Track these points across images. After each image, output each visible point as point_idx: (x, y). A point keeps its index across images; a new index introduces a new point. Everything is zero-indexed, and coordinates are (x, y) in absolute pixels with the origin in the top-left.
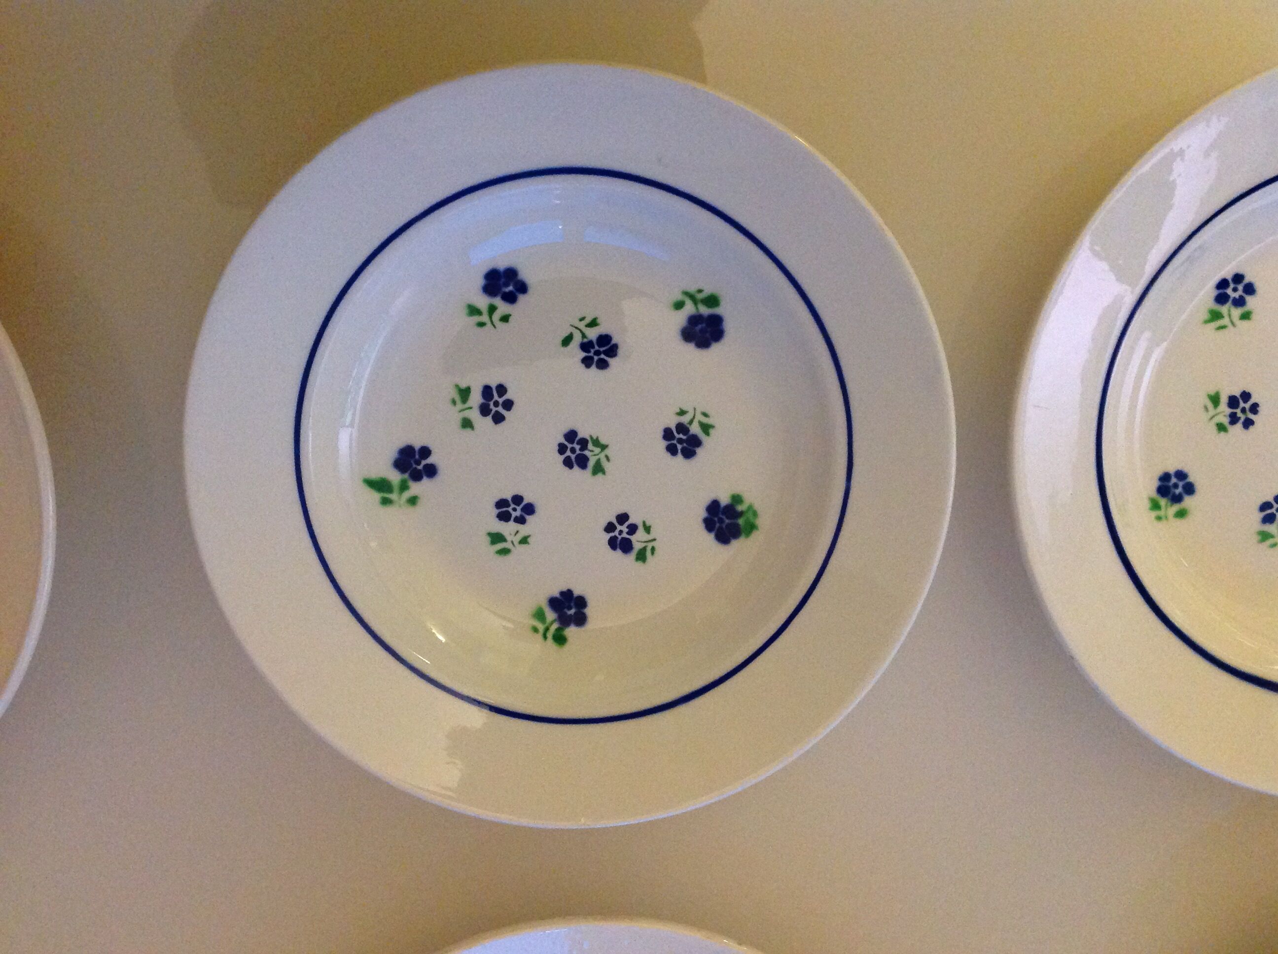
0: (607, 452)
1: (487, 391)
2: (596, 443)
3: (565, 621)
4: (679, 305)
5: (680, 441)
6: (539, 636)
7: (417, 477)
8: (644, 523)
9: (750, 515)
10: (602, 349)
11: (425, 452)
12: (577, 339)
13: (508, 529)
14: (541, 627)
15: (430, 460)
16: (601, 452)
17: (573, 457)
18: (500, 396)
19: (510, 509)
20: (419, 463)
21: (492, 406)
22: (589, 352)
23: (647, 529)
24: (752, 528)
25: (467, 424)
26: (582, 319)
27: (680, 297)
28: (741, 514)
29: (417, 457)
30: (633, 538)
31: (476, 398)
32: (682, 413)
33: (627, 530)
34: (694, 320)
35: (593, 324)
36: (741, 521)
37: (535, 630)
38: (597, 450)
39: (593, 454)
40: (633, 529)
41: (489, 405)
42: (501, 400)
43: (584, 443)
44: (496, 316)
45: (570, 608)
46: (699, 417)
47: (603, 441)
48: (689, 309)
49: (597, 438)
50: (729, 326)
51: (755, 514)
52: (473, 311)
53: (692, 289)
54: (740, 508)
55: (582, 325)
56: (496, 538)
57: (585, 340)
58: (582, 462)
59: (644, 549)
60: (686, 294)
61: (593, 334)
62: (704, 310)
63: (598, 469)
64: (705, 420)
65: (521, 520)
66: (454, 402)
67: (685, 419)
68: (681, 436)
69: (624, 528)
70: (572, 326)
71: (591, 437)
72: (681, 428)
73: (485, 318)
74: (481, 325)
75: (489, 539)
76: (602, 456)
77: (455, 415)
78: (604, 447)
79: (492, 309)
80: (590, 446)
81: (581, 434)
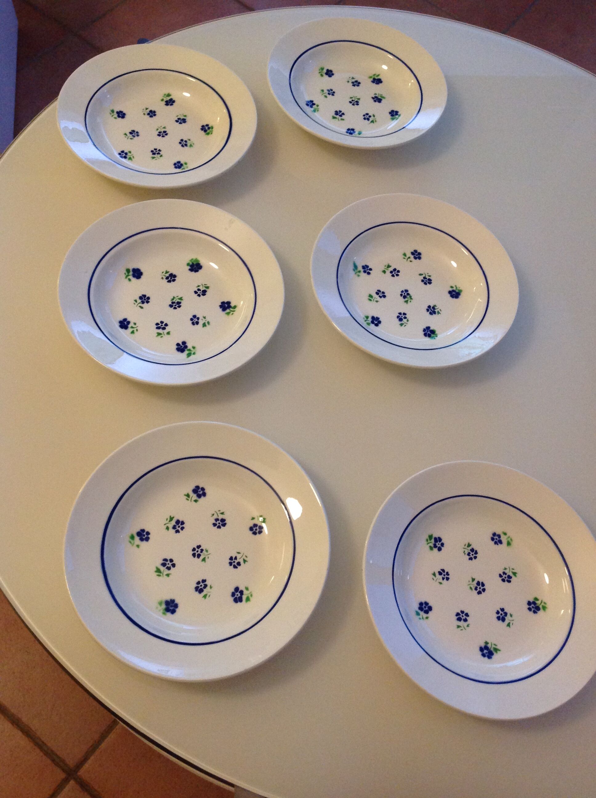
0: (175, 297)
1: (158, 328)
2: (173, 299)
3: (229, 307)
5: (171, 278)
6: (234, 313)
7: (186, 347)
8: (197, 287)
9: (193, 261)
10: (144, 298)
11: (178, 344)
12: (141, 305)
13: (201, 322)
14: (231, 313)
15: (181, 344)
17: (177, 305)
18: (159, 324)
19: (195, 321)
20: (182, 346)
21: (162, 327)
22: (145, 302)
23: (199, 286)
24: (196, 260)
25: (168, 333)
29: (180, 347)
30: (202, 290)
31: (160, 331)
32: (162, 278)
34: (134, 276)
35: (136, 301)
36: (195, 263)
38: (175, 299)
39: (176, 300)
40: (199, 290)
41: (162, 328)
42: (161, 324)
43: (173, 303)
44: (134, 326)
45: (225, 306)
48: (131, 277)
49: (171, 299)
50: (136, 267)
52: (133, 332)
53: (125, 276)
54: (191, 263)
55: (136, 304)
56: (204, 325)
57: (141, 303)
58: (179, 303)
59: (205, 287)
60: (126, 277)
61: (139, 301)
62: (131, 273)
63: (181, 299)
64: (164, 273)
65: (198, 319)
66: (162, 337)
67: (164, 277)
68: (169, 278)
69: (199, 292)
70: (137, 307)
71: (171, 301)
72: (167, 278)
73: (135, 329)
74: (137, 330)
75: (205, 327)
76: (177, 298)
77: (166, 337)
79: (132, 327)
80: (174, 301)
81: (170, 303)
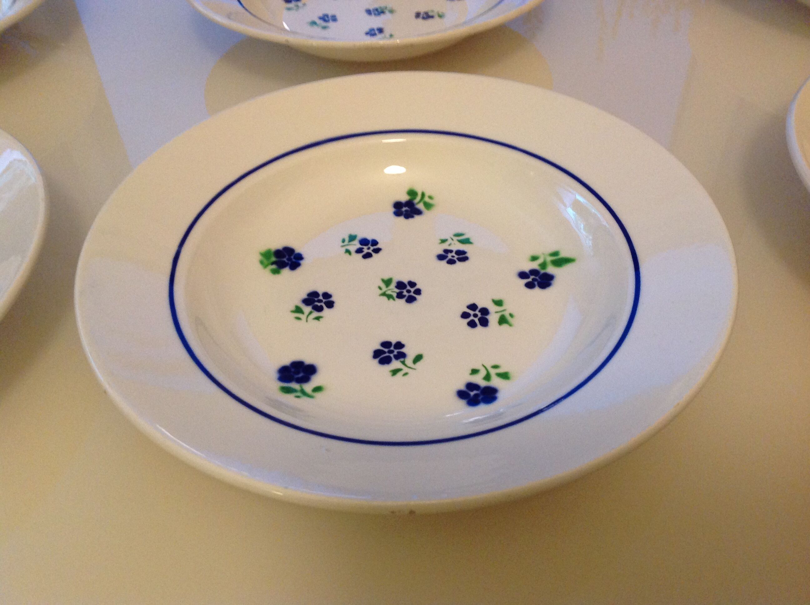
0: (380, 292)
1: (484, 323)
2: (389, 297)
3: (410, 204)
4: (318, 389)
5: (320, 301)
6: (427, 194)
7: (534, 272)
8: (350, 254)
10: (387, 354)
11: (530, 286)
12: (409, 361)
13: (457, 247)
14: (426, 199)
15: (526, 281)
16: (386, 291)
17: (408, 288)
18: (473, 321)
19: (456, 256)
20: (533, 279)
21: (479, 313)
22: (398, 352)
23: (348, 252)
25: (498, 303)
26: (406, 374)
27: (318, 395)
28: (273, 263)
29: (536, 283)
30: (359, 246)
31: (493, 318)
32: (318, 318)
33: (364, 250)
34: (305, 379)
35: (395, 372)
36: (273, 259)
37: (430, 197)
38: (389, 292)
39: (393, 290)
40: (359, 251)
41: (481, 314)
42: (472, 318)
43: (400, 296)
44: (483, 373)
45: (406, 211)
46: (303, 317)
47: (385, 298)
48: (308, 387)
49: (389, 299)
50: (272, 376)
51: (262, 262)
52: (505, 376)
53: (304, 399)
54: (274, 267)
55: (405, 370)
56: (466, 242)
57: (402, 360)
58: (400, 285)
59: (351, 241)
60: (310, 396)
61: (396, 364)
62: (294, 385)
63: (388, 282)
64: (299, 315)
65: (447, 251)
66: (511, 316)
67: (316, 314)
68: (319, 304)
69: (366, 251)
70: (415, 369)
71: (394, 299)
72: (320, 309)
73: (493, 372)
74: (495, 367)
75: (471, 241)
76: (385, 289)
77: (509, 308)
78: (384, 294)
79: (487, 377)
80: (395, 295)
81: (402, 301)
